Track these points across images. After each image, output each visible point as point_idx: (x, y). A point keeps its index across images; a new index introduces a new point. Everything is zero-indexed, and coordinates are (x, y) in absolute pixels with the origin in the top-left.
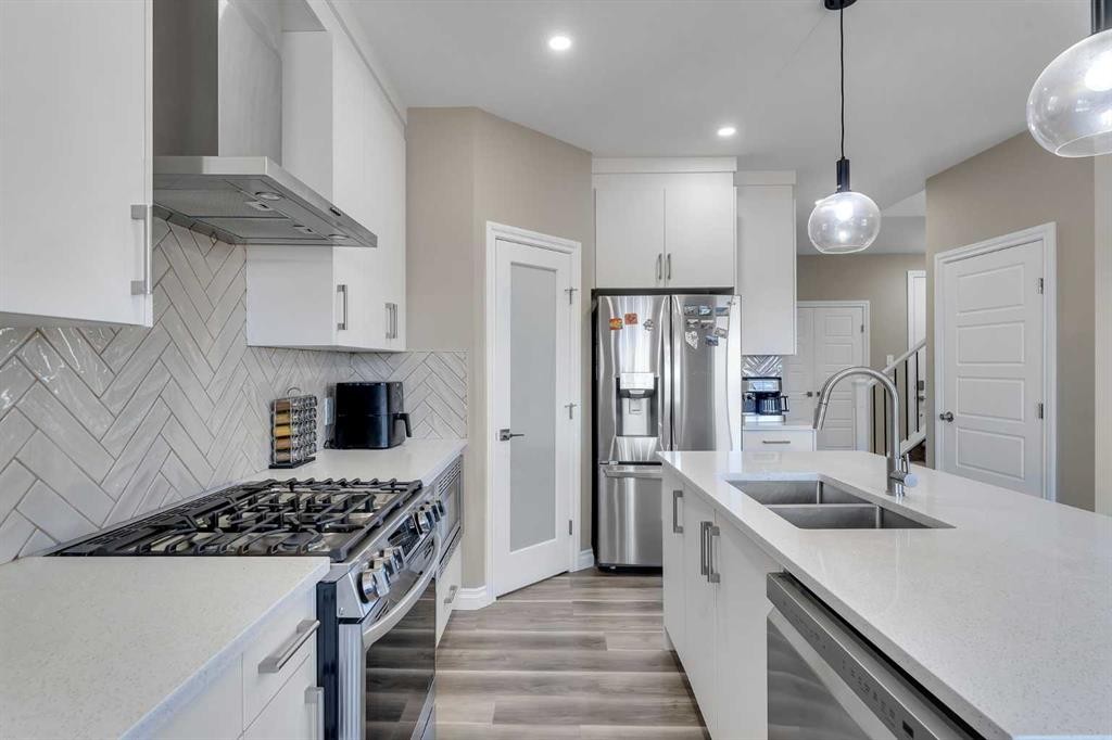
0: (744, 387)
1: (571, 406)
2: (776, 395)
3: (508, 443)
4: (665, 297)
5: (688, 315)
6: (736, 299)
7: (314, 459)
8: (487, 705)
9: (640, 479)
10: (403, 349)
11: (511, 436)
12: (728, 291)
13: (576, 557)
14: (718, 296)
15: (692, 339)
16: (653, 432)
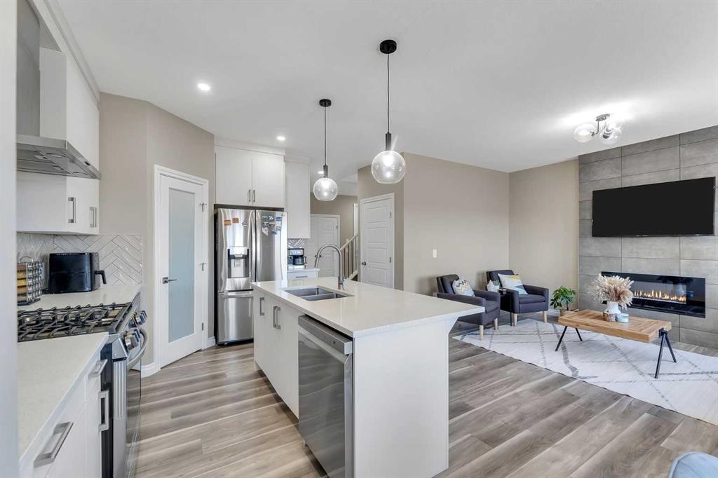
0: (288, 253)
1: (203, 264)
2: (302, 256)
3: (167, 284)
4: (252, 211)
5: (263, 220)
6: (285, 213)
7: (40, 299)
8: (167, 413)
9: (238, 298)
10: (97, 233)
11: (170, 280)
12: (281, 210)
13: (206, 341)
14: (277, 212)
15: (265, 231)
16: (246, 275)
